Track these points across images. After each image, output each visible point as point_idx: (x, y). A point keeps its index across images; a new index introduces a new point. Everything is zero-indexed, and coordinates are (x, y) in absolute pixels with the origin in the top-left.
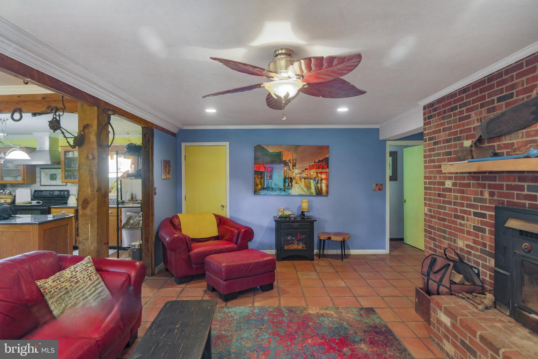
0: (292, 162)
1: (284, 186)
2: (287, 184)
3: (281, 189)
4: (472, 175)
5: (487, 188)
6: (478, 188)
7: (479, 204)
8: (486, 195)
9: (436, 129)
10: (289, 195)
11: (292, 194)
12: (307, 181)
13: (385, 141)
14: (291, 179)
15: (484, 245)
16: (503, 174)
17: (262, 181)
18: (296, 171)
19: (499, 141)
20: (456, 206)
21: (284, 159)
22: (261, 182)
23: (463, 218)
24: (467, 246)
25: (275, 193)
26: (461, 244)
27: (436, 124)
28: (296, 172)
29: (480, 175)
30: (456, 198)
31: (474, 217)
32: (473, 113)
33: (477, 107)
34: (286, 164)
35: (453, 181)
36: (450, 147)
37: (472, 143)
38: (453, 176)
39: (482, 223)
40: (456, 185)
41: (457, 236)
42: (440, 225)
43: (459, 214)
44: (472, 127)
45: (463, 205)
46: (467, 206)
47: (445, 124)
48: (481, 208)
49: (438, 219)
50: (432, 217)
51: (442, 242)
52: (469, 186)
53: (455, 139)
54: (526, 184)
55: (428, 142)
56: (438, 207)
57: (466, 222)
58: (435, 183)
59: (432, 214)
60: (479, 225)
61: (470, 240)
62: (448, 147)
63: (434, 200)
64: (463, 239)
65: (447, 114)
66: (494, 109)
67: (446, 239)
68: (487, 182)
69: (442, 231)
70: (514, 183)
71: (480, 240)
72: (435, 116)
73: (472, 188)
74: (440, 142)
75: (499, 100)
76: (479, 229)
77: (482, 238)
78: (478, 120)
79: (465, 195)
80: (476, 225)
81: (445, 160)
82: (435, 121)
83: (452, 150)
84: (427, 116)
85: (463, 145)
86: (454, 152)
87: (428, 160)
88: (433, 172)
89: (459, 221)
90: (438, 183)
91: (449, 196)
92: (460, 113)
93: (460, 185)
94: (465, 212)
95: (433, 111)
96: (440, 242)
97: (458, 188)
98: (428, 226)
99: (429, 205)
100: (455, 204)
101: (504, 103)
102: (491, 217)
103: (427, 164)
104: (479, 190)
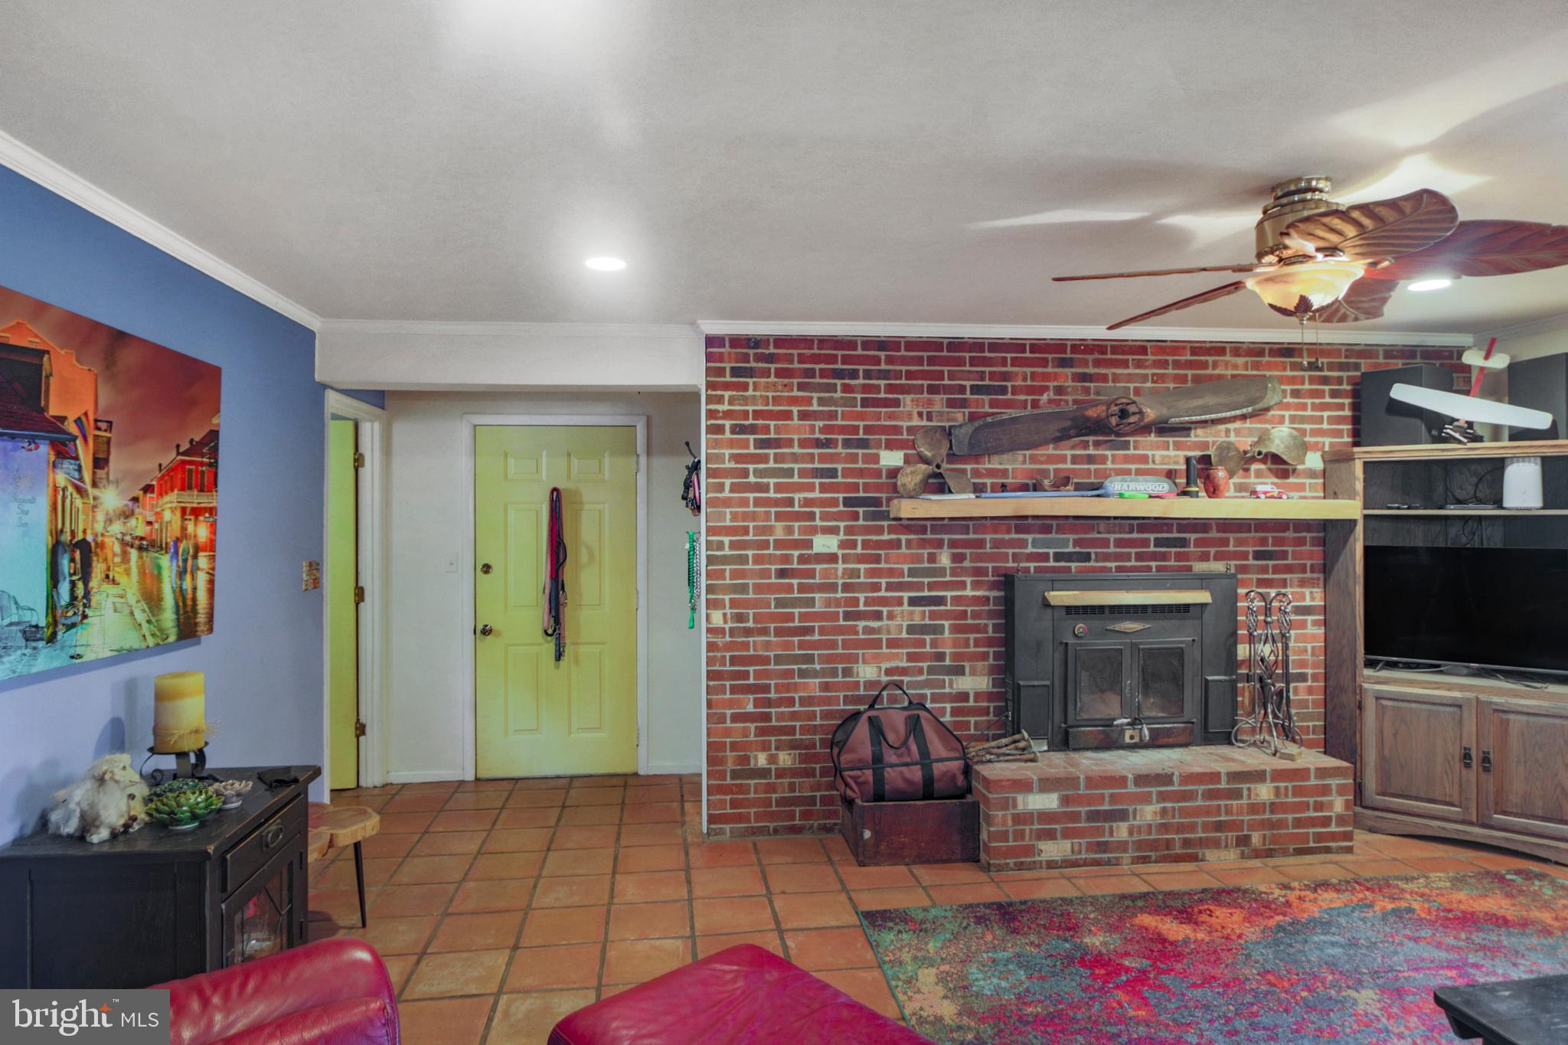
0: (91, 432)
1: (51, 606)
2: (64, 592)
3: (31, 635)
4: (905, 522)
5: (946, 547)
6: (924, 548)
7: (926, 580)
8: (945, 560)
9: (770, 407)
10: (76, 667)
13: (324, 386)
14: (88, 554)
15: (940, 657)
16: (983, 522)
19: (977, 463)
20: (853, 592)
21: (54, 410)
23: (878, 616)
24: (888, 672)
26: (867, 672)
27: (770, 394)
28: (106, 509)
29: (928, 523)
30: (855, 573)
31: (912, 608)
32: (907, 399)
33: (919, 390)
34: (63, 444)
35: (842, 536)
36: (832, 458)
37: (907, 460)
38: (842, 524)
39: (933, 615)
40: (853, 544)
41: (854, 659)
42: (788, 645)
43: (862, 607)
44: (905, 424)
45: (876, 587)
46: (890, 587)
47: (809, 401)
48: (932, 586)
49: (779, 632)
50: (748, 632)
51: (795, 687)
52: (897, 544)
53: (847, 444)
54: (1030, 537)
55: (728, 435)
56: (780, 603)
57: (885, 622)
58: (765, 545)
59: (751, 624)
60: (927, 622)
61: (896, 656)
62: (823, 458)
63: (758, 588)
64: (877, 658)
65: (817, 380)
66: (963, 404)
67: (815, 674)
68: (946, 537)
69: (795, 659)
70: (1007, 537)
71: (928, 649)
72: (766, 373)
73: (904, 550)
74: (789, 443)
75: (975, 390)
76: (924, 629)
77: (934, 644)
78: (920, 414)
79: (883, 565)
80: (917, 621)
81: (810, 488)
82: (767, 387)
83: (839, 467)
84: (728, 366)
85: (876, 458)
86: (847, 473)
87: (728, 482)
88: (753, 517)
89: (861, 624)
90: (779, 544)
91: (826, 574)
92: (866, 388)
93: (866, 544)
94: (884, 602)
95: (759, 358)
96: (788, 688)
97: (859, 550)
98: (734, 661)
99: (734, 603)
100: (847, 588)
101: (986, 398)
102: (957, 600)
103: (727, 494)
104: (926, 552)
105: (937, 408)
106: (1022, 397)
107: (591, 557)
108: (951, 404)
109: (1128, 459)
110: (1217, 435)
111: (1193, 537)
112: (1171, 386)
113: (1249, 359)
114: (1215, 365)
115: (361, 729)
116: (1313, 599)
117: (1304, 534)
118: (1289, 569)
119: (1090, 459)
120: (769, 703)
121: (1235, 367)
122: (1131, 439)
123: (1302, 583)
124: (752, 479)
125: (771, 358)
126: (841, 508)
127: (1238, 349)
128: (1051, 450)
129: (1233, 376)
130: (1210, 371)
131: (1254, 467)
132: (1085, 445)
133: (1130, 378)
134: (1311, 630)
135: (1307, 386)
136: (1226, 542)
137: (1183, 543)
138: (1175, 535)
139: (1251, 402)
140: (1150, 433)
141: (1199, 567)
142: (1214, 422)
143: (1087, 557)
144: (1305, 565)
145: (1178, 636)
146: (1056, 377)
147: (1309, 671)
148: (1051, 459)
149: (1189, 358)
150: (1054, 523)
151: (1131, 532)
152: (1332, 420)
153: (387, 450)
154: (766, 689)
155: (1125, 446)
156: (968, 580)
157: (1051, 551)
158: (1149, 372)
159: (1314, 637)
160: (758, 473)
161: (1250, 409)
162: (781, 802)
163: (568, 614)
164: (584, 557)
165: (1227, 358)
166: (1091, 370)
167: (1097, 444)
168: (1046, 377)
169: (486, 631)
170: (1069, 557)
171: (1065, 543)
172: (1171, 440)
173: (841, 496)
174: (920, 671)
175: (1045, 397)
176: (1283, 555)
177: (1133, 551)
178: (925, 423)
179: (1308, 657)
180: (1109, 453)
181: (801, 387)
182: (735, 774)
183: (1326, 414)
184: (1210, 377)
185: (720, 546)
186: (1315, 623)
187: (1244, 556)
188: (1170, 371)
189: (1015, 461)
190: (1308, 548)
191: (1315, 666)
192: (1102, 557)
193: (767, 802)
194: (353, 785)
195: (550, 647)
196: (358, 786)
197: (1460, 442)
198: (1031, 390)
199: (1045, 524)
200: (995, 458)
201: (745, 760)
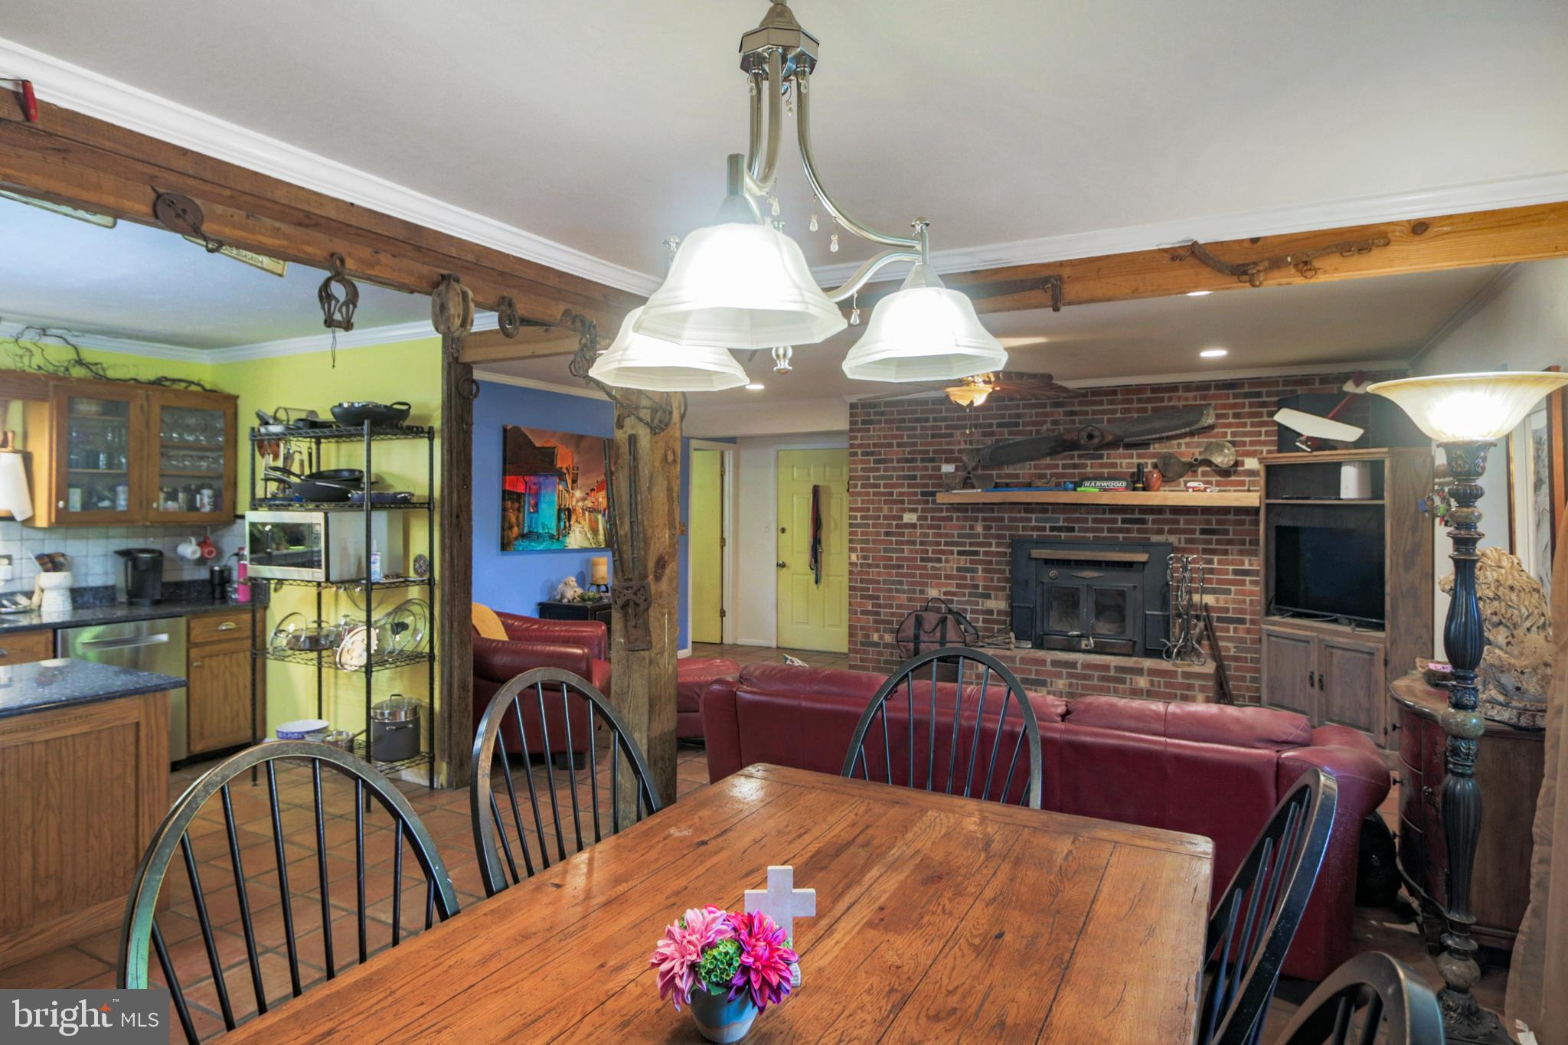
0: (571, 471)
1: (558, 529)
2: (562, 524)
3: (552, 537)
5: (980, 521)
6: (967, 521)
7: (968, 541)
8: (979, 529)
9: (882, 441)
10: (565, 551)
11: (570, 547)
12: (592, 515)
13: (689, 438)
14: (570, 512)
15: (976, 587)
17: (521, 518)
18: (578, 494)
20: (925, 546)
21: (559, 465)
22: (517, 518)
23: (939, 560)
24: (945, 593)
25: (541, 547)
26: (933, 593)
27: (882, 434)
28: (576, 497)
30: (926, 535)
31: (959, 557)
34: (561, 476)
35: (919, 514)
36: (914, 469)
37: (957, 469)
38: (920, 507)
39: (972, 562)
40: (926, 518)
41: (925, 584)
42: (890, 575)
43: (930, 555)
44: (956, 448)
45: (938, 544)
46: (946, 544)
47: (902, 437)
48: (971, 544)
49: (885, 567)
50: (869, 566)
51: (894, 598)
52: (950, 519)
53: (923, 460)
54: (1033, 516)
55: (860, 457)
56: (886, 551)
57: (943, 564)
58: (878, 517)
59: (871, 561)
60: (968, 565)
61: (950, 585)
62: (909, 469)
63: (874, 541)
64: (939, 585)
65: (907, 424)
66: (992, 434)
67: (904, 592)
68: (980, 515)
69: (894, 583)
70: (1018, 515)
71: (968, 582)
72: (879, 422)
73: (955, 522)
74: (891, 461)
75: (999, 425)
76: (967, 570)
77: (972, 579)
78: (965, 442)
79: (942, 531)
80: (962, 565)
81: (902, 486)
82: (880, 430)
83: (918, 474)
84: (859, 419)
85: (939, 469)
86: (922, 477)
87: (859, 483)
88: (872, 502)
89: (930, 565)
90: (885, 517)
91: (910, 534)
92: (933, 428)
93: (933, 518)
94: (942, 552)
95: (876, 414)
96: (889, 598)
97: (929, 522)
98: (862, 581)
99: (862, 550)
100: (922, 543)
101: (1006, 430)
102: (986, 553)
103: (859, 489)
104: (968, 524)
105: (976, 437)
106: (1029, 428)
107: (836, 525)
108: (984, 434)
109: (1102, 466)
110: (1171, 447)
111: (1151, 517)
112: (1135, 415)
113: (1198, 393)
114: (1170, 399)
115: (723, 614)
116: (1251, 564)
117: (1243, 517)
118: (1230, 542)
119: (1075, 466)
120: (879, 606)
121: (1186, 399)
122: (1105, 452)
123: (1242, 553)
124: (872, 481)
125: (882, 414)
126: (919, 497)
127: (1188, 387)
128: (1048, 461)
129: (1185, 406)
130: (1166, 404)
131: (1200, 470)
132: (1072, 458)
133: (1104, 412)
134: (1248, 587)
135: (1247, 410)
136: (1177, 522)
137: (1143, 521)
138: (1137, 516)
139: (1189, 424)
140: (1118, 447)
141: (1155, 538)
142: (1169, 438)
143: (1072, 530)
144: (1245, 540)
145: (1123, 582)
146: (1052, 414)
147: (1248, 617)
148: (1048, 467)
149: (1149, 395)
150: (1050, 507)
151: (1104, 513)
152: (1267, 433)
153: (737, 465)
154: (878, 598)
155: (1101, 457)
156: (994, 542)
157: (1048, 525)
158: (1119, 407)
159: (1252, 593)
160: (875, 478)
161: (1188, 429)
162: (886, 662)
163: (824, 558)
164: (832, 525)
165: (1180, 393)
166: (1076, 408)
167: (1080, 457)
168: (1045, 415)
169: (781, 566)
170: (1059, 529)
171: (1057, 520)
172: (1135, 452)
173: (919, 490)
174: (964, 595)
175: (1045, 427)
176: (1226, 532)
177: (1105, 526)
178: (968, 446)
179: (1247, 606)
180: (1089, 462)
181: (898, 429)
182: (862, 643)
183: (1263, 429)
184: (1166, 408)
185: (855, 518)
186: (1252, 582)
187: (1193, 532)
188: (1135, 405)
189: (1024, 469)
190: (1247, 527)
191: (1252, 613)
192: (1082, 530)
193: (878, 661)
194: (719, 641)
195: (813, 577)
196: (722, 643)
197: (1304, 451)
198: (1034, 424)
199: (1043, 508)
200: (1011, 467)
201: (867, 636)
